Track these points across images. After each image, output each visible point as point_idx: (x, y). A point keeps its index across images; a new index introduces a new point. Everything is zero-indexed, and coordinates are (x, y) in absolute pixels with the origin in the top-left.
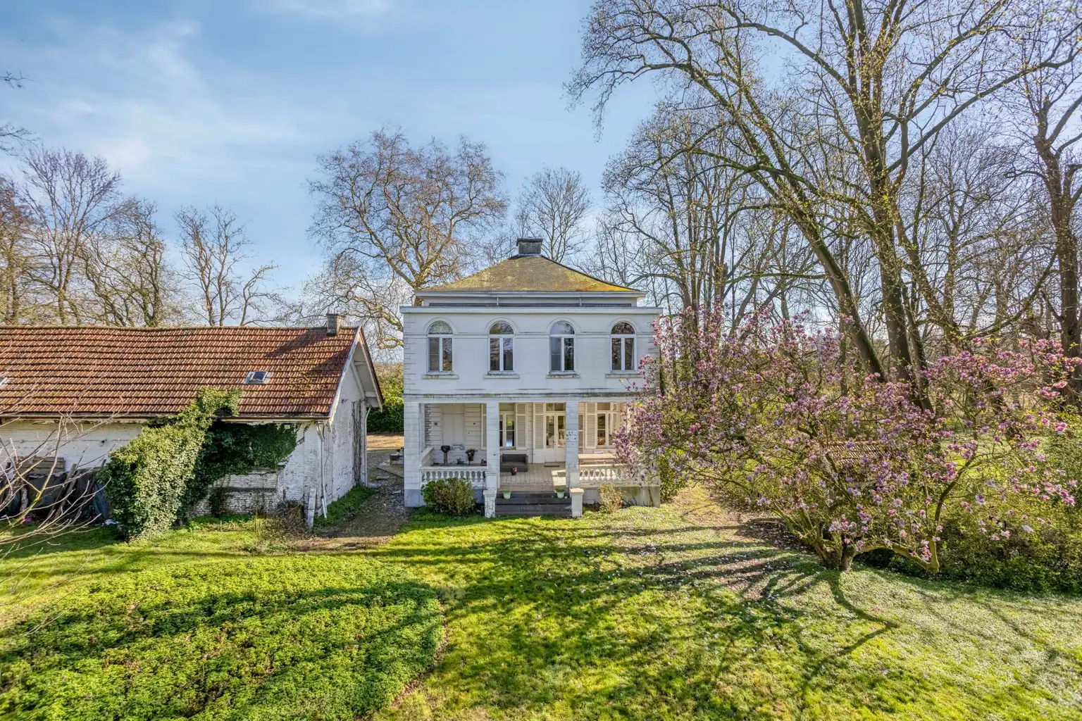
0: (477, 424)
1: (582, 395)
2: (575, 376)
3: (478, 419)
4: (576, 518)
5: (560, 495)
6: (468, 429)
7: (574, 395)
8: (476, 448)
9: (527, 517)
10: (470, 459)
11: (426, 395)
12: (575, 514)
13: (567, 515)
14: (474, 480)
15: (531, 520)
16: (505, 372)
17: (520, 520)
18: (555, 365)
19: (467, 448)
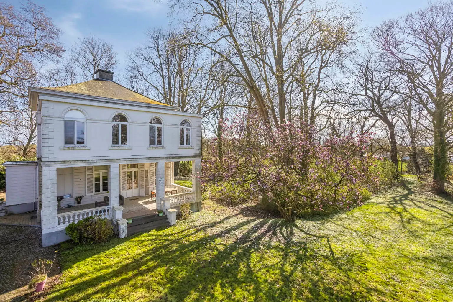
0: (82, 180)
1: (166, 158)
2: (163, 147)
3: (84, 177)
4: (174, 226)
5: (161, 215)
6: (76, 183)
7: (163, 158)
8: (83, 195)
9: (148, 231)
10: (79, 203)
11: (64, 162)
12: (172, 223)
13: (168, 225)
14: (105, 215)
15: (151, 232)
16: (122, 146)
17: (145, 234)
18: (152, 142)
19: (76, 195)
